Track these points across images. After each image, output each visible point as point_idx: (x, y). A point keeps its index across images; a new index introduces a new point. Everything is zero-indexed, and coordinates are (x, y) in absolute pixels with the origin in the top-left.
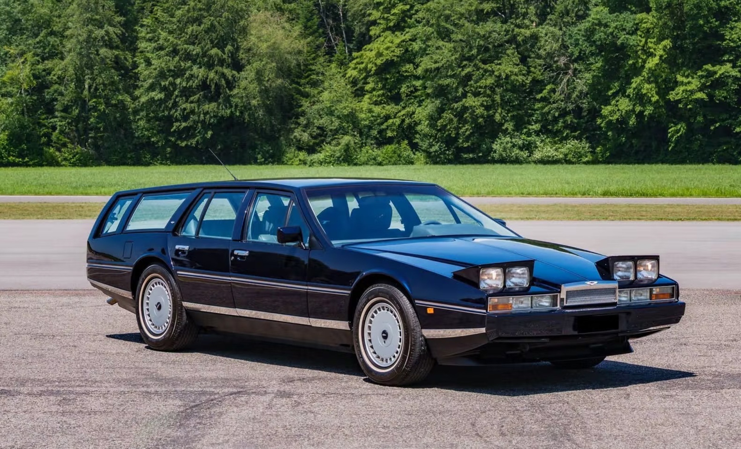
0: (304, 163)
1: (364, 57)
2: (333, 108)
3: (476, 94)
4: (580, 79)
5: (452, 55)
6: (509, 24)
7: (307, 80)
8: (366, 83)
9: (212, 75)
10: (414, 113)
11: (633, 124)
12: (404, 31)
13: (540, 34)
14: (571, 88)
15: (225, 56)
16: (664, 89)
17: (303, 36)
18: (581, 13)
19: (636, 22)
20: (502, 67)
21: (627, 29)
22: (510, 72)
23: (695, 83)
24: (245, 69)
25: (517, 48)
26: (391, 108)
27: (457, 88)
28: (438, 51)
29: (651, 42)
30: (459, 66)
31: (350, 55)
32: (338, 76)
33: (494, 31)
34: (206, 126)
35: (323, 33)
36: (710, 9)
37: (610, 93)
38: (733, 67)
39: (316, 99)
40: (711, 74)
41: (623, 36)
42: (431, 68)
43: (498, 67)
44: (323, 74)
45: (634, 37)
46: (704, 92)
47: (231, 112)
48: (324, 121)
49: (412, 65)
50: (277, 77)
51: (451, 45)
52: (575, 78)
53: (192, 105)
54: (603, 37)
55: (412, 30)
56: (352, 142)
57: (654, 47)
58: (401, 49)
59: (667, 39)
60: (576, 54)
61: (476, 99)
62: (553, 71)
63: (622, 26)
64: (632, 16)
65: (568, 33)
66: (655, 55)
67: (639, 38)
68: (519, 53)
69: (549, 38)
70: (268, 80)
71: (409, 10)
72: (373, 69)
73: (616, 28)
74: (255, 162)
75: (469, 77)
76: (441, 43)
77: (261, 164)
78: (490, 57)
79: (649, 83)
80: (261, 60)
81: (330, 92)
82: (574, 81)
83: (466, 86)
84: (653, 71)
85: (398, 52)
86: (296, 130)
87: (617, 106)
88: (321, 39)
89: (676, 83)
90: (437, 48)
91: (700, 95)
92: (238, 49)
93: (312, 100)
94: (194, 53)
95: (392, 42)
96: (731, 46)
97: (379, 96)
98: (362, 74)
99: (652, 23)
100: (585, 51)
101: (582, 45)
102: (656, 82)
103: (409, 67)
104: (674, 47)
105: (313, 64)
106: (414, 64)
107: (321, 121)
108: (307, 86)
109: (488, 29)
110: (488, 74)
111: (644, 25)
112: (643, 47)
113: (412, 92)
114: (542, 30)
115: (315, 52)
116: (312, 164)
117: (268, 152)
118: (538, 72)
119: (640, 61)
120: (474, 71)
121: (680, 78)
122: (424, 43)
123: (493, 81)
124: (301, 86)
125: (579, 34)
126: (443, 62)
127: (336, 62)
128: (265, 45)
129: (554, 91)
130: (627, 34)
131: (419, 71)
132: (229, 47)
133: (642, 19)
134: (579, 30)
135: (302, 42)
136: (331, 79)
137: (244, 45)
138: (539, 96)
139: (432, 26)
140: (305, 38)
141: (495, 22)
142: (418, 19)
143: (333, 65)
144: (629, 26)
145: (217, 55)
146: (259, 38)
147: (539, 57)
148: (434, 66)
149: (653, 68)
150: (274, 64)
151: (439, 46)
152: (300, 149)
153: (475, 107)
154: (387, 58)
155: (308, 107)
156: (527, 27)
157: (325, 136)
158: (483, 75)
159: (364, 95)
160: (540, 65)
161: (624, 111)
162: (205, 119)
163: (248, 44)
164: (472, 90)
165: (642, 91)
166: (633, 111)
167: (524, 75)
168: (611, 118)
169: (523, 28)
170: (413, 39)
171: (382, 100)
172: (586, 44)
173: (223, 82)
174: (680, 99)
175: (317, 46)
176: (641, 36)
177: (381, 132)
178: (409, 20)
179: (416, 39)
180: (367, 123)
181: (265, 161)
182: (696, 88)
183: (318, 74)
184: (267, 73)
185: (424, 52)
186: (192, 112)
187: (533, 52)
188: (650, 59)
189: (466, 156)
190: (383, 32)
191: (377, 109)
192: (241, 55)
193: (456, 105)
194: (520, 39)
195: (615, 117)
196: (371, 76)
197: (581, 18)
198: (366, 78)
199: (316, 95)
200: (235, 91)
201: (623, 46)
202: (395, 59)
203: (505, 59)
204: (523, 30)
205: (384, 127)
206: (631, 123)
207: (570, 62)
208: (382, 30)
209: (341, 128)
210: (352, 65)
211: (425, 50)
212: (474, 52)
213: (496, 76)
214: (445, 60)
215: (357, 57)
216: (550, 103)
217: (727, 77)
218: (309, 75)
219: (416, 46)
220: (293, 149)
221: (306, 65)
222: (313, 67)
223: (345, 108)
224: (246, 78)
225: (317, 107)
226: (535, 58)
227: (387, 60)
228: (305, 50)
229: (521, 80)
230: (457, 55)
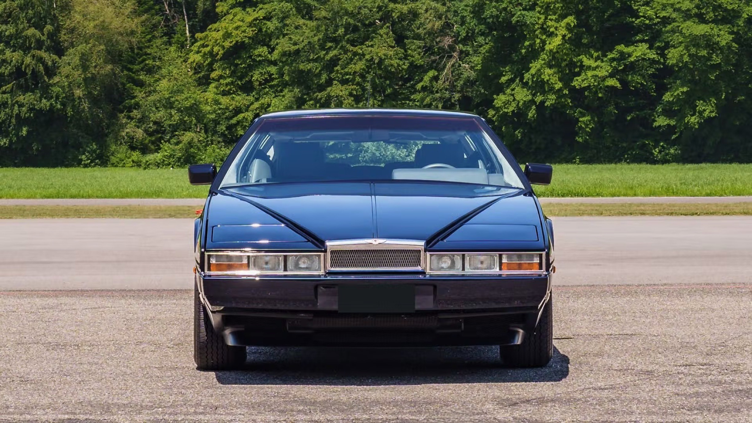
0: (138, 164)
1: (210, 38)
2: (173, 99)
3: (344, 82)
4: (467, 63)
5: (315, 35)
7: (142, 65)
8: (213, 70)
9: (28, 60)
10: (268, 104)
11: (533, 117)
12: (256, 7)
13: (420, 10)
14: (457, 74)
15: (44, 38)
16: (567, 74)
17: (136, 13)
20: (374, 50)
21: (524, 3)
22: (385, 55)
23: (605, 69)
24: (68, 53)
25: (392, 26)
26: (241, 99)
27: (320, 74)
28: (297, 31)
29: (551, 20)
30: (323, 49)
31: (193, 37)
32: (179, 61)
33: (365, 7)
34: (21, 121)
35: (160, 9)
37: (503, 79)
39: (152, 88)
40: (623, 56)
41: (519, 13)
42: (290, 51)
43: (370, 49)
44: (160, 59)
45: (531, 13)
46: (616, 79)
47: (51, 104)
48: (161, 114)
49: (265, 48)
50: (106, 62)
51: (312, 24)
52: (461, 63)
53: (5, 96)
54: (494, 13)
55: (266, 6)
56: (196, 140)
57: (556, 25)
58: (254, 29)
59: (571, 15)
60: (463, 34)
61: (343, 88)
62: (435, 54)
65: (453, 9)
66: (557, 35)
67: (538, 14)
68: (394, 33)
69: (430, 14)
70: (96, 67)
72: (219, 53)
74: (79, 163)
75: (334, 62)
76: (301, 21)
77: (86, 166)
78: (360, 37)
79: (550, 67)
80: (87, 43)
81: (169, 80)
82: (460, 66)
83: (331, 72)
84: (555, 53)
85: (250, 32)
86: (128, 126)
87: (513, 95)
88: (157, 18)
89: (583, 68)
90: (296, 28)
91: (612, 82)
92: (58, 29)
93: (148, 89)
94: (7, 33)
95: (243, 21)
96: (646, 25)
97: (227, 85)
98: (207, 59)
100: (473, 31)
101: (470, 23)
102: (559, 67)
103: (262, 50)
104: (579, 25)
105: (148, 47)
106: (269, 46)
107: (159, 115)
108: (142, 73)
110: (357, 57)
112: (542, 25)
113: (266, 81)
115: (151, 33)
116: (147, 166)
117: (94, 151)
118: (417, 56)
119: (538, 41)
120: (340, 54)
121: (587, 62)
122: (282, 21)
123: (363, 66)
124: (134, 73)
125: (466, 10)
126: (303, 44)
127: (176, 45)
128: (92, 24)
129: (436, 79)
130: (524, 9)
131: (275, 56)
132: (49, 27)
134: (466, 6)
135: (136, 20)
136: (170, 65)
137: (67, 24)
138: (420, 85)
140: (139, 15)
143: (172, 48)
145: (34, 35)
146: (84, 16)
147: (418, 37)
148: (293, 48)
149: (555, 50)
150: (102, 47)
151: (299, 25)
152: (133, 148)
153: (341, 96)
154: (237, 39)
155: (143, 98)
157: (164, 132)
158: (351, 60)
159: (209, 84)
160: (419, 48)
161: (521, 102)
162: (20, 112)
163: (71, 23)
164: (338, 77)
165: (543, 77)
166: (532, 102)
167: (400, 59)
168: (506, 110)
170: (268, 18)
171: (230, 89)
172: (475, 22)
173: (42, 68)
174: (587, 87)
175: (153, 25)
176: (539, 12)
177: (230, 128)
179: (272, 17)
180: (213, 116)
181: (91, 162)
182: (607, 74)
183: (154, 59)
184: (94, 57)
185: (280, 33)
186: (4, 104)
187: (411, 31)
188: (551, 39)
189: (332, 156)
190: (231, 9)
191: (225, 101)
192: (63, 36)
193: (319, 95)
194: (395, 15)
195: (511, 109)
196: (217, 61)
198: (211, 64)
199: (152, 84)
200: (56, 79)
201: (519, 25)
202: (247, 40)
203: (377, 40)
205: (234, 121)
206: (530, 115)
207: (455, 43)
208: (230, 6)
209: (182, 122)
210: (195, 48)
211: (282, 29)
212: (341, 31)
213: (367, 60)
214: (306, 42)
215: (201, 39)
216: (432, 92)
217: (643, 59)
218: (144, 60)
219: (271, 25)
220: (124, 148)
221: (140, 48)
222: (149, 51)
223: (187, 99)
224: (69, 64)
225: (153, 97)
226: (414, 38)
227: (237, 42)
228: (140, 29)
229: (396, 65)
230: (320, 36)
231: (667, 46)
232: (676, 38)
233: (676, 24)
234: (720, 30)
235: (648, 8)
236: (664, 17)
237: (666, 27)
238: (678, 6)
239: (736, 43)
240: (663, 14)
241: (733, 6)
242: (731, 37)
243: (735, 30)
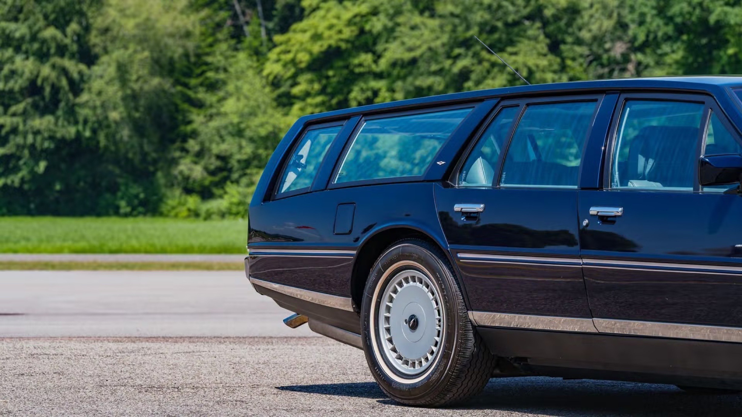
0: (195, 214)
1: (293, 42)
2: (244, 125)
5: (438, 38)
7: (201, 79)
8: (295, 84)
9: (46, 70)
13: (583, 5)
15: (67, 41)
17: (194, 7)
20: (520, 59)
22: (535, 65)
24: (100, 61)
25: (544, 27)
28: (413, 33)
30: (449, 57)
31: (270, 39)
32: (250, 73)
34: (37, 154)
35: (226, 2)
39: (214, 111)
41: (720, 9)
42: (403, 60)
43: (513, 58)
44: (225, 70)
47: (78, 131)
48: (227, 146)
49: (370, 54)
51: (434, 23)
53: (14, 119)
54: (685, 10)
58: (353, 28)
60: (641, 38)
62: (603, 66)
68: (547, 36)
69: (597, 10)
70: (137, 80)
72: (305, 61)
74: (116, 212)
75: (465, 75)
76: (417, 19)
77: (126, 215)
78: (499, 40)
80: (126, 48)
81: (238, 99)
85: (348, 33)
86: (183, 161)
88: (223, 14)
92: (87, 29)
93: (209, 112)
94: (17, 35)
95: (338, 17)
97: (317, 105)
98: (289, 69)
100: (655, 33)
101: (651, 23)
103: (366, 58)
105: (208, 54)
106: (374, 53)
107: (224, 147)
108: (201, 89)
110: (496, 69)
115: (213, 34)
116: (208, 216)
117: (137, 196)
118: (578, 68)
120: (473, 64)
122: (392, 19)
123: (504, 82)
124: (190, 88)
125: (646, 5)
127: (247, 51)
128: (132, 23)
131: (383, 64)
132: (74, 27)
135: (192, 17)
136: (238, 79)
137: (99, 22)
140: (197, 10)
143: (242, 56)
145: (54, 38)
146: (121, 10)
147: (579, 42)
148: (408, 56)
151: (416, 25)
152: (188, 191)
154: (330, 42)
155: (202, 123)
157: (230, 170)
158: (488, 72)
159: (291, 104)
160: (581, 56)
162: (35, 141)
163: (104, 21)
167: (555, 72)
170: (374, 13)
172: (659, 21)
173: (64, 82)
175: (216, 24)
179: (378, 12)
181: (133, 210)
183: (217, 70)
184: (136, 67)
185: (390, 34)
186: (14, 131)
187: (570, 34)
190: (322, 2)
192: (94, 39)
194: (548, 12)
196: (302, 72)
198: (294, 76)
199: (215, 105)
200: (84, 97)
201: (720, 25)
202: (343, 45)
203: (524, 46)
207: (631, 51)
209: (255, 156)
210: (273, 55)
211: (393, 30)
212: (474, 31)
213: (509, 73)
214: (424, 48)
215: (281, 44)
218: (203, 72)
219: (378, 24)
220: (177, 192)
221: (198, 56)
222: (209, 59)
223: (262, 125)
224: (101, 77)
225: (215, 123)
226: (574, 43)
227: (330, 47)
228: (198, 30)
229: (550, 80)
230: (445, 38)
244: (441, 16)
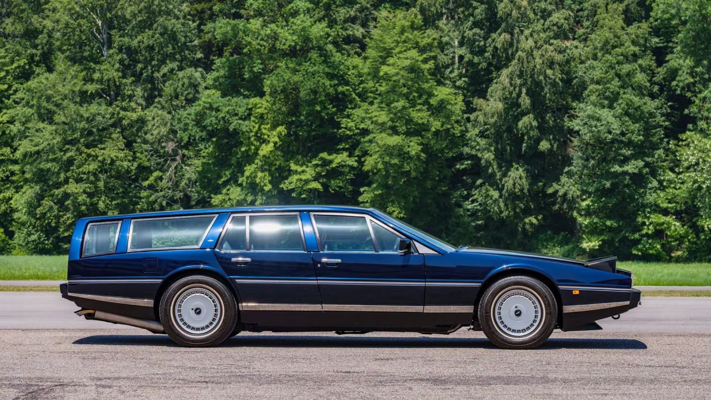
3: (78, 181)
4: (189, 165)
5: (53, 138)
6: (114, 106)
10: (10, 199)
13: (147, 118)
14: (180, 176)
16: (276, 177)
18: (191, 96)
19: (250, 107)
20: (106, 152)
21: (240, 114)
22: (115, 156)
23: (309, 173)
25: (122, 132)
27: (58, 173)
28: (38, 134)
29: (265, 129)
30: (61, 150)
33: (99, 114)
36: (328, 95)
37: (220, 181)
38: (350, 156)
40: (326, 163)
41: (236, 122)
42: (31, 152)
43: (102, 151)
45: (246, 123)
46: (319, 182)
49: (9, 148)
51: (51, 128)
52: (183, 165)
54: (214, 122)
55: (9, 111)
57: (269, 133)
59: (282, 125)
60: (186, 139)
61: (78, 186)
62: (160, 157)
63: (234, 110)
64: (245, 101)
65: (177, 116)
66: (269, 142)
67: (253, 124)
68: (124, 138)
69: (157, 121)
71: (6, 90)
73: (228, 112)
75: (70, 162)
76: (41, 125)
78: (94, 141)
79: (263, 171)
82: (182, 168)
83: (67, 171)
84: (267, 158)
87: (228, 194)
89: (290, 172)
90: (37, 131)
91: (315, 185)
96: (348, 135)
99: (265, 108)
100: (194, 136)
101: (192, 130)
102: (269, 170)
103: (6, 150)
104: (289, 135)
106: (11, 147)
109: (92, 111)
110: (91, 159)
111: (258, 110)
112: (257, 133)
113: (7, 176)
114: (149, 113)
118: (144, 158)
119: (253, 147)
120: (76, 155)
121: (293, 167)
122: (24, 124)
123: (96, 167)
125: (188, 119)
126: (43, 146)
129: (161, 178)
130: (241, 119)
131: (18, 155)
133: (256, 105)
134: (189, 114)
138: (146, 183)
139: (32, 107)
141: (99, 104)
142: (16, 100)
144: (241, 111)
147: (145, 142)
148: (34, 149)
149: (267, 156)
151: (40, 129)
153: (77, 193)
156: (134, 110)
158: (86, 160)
160: (146, 151)
161: (235, 201)
164: (74, 176)
165: (255, 179)
166: (245, 201)
167: (129, 161)
169: (129, 111)
170: (11, 122)
172: (196, 129)
174: (294, 189)
176: (254, 121)
178: (6, 101)
179: (15, 121)
182: (311, 177)
185: (23, 135)
187: (139, 137)
188: (264, 145)
193: (56, 192)
194: (125, 122)
197: (190, 101)
201: (236, 132)
203: (109, 144)
204: (129, 114)
207: (179, 148)
211: (24, 132)
212: (77, 135)
213: (99, 161)
214: (46, 143)
216: (157, 191)
217: (343, 166)
219: (14, 129)
226: (142, 143)
229: (126, 166)
230: (58, 139)
231: (365, 153)
232: (373, 148)
233: (372, 135)
234: (411, 141)
235: (349, 120)
236: (363, 128)
237: (364, 138)
238: (374, 119)
239: (424, 153)
240: (362, 126)
241: (423, 120)
242: (420, 148)
243: (425, 141)
244: (57, 124)
